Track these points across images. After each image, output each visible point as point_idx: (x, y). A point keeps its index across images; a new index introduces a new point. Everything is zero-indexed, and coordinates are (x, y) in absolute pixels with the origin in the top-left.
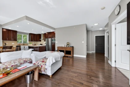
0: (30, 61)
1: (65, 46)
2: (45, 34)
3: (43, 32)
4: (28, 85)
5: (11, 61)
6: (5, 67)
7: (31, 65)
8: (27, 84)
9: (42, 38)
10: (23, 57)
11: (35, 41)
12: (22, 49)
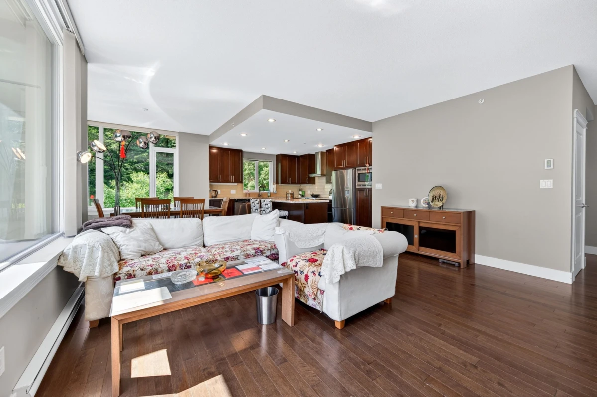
0: (273, 252)
1: (423, 206)
2: (330, 151)
3: (322, 147)
4: (264, 329)
5: (226, 244)
6: (211, 257)
7: (273, 265)
8: (261, 325)
9: (319, 171)
10: (254, 237)
11: (293, 183)
12: (253, 209)
